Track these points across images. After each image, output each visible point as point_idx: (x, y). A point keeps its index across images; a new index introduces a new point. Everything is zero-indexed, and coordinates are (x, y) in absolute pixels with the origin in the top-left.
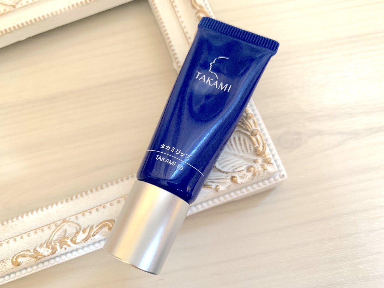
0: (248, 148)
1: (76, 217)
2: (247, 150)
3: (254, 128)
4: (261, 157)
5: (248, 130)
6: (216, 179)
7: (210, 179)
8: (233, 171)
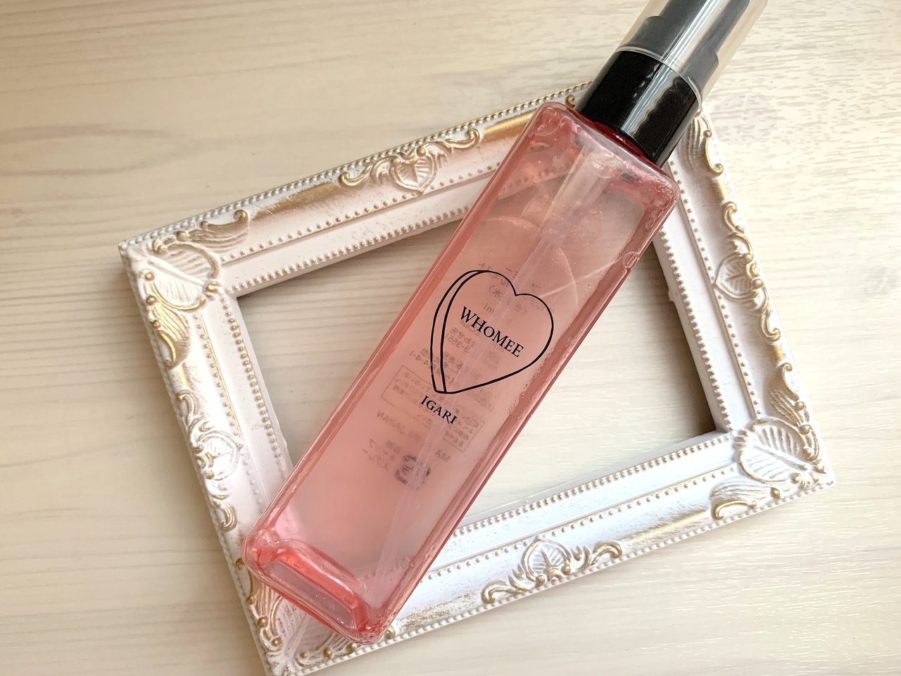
0: (792, 447)
1: (553, 534)
2: (790, 449)
3: (805, 423)
4: (812, 463)
5: (796, 425)
6: (751, 491)
7: (742, 491)
8: (771, 480)
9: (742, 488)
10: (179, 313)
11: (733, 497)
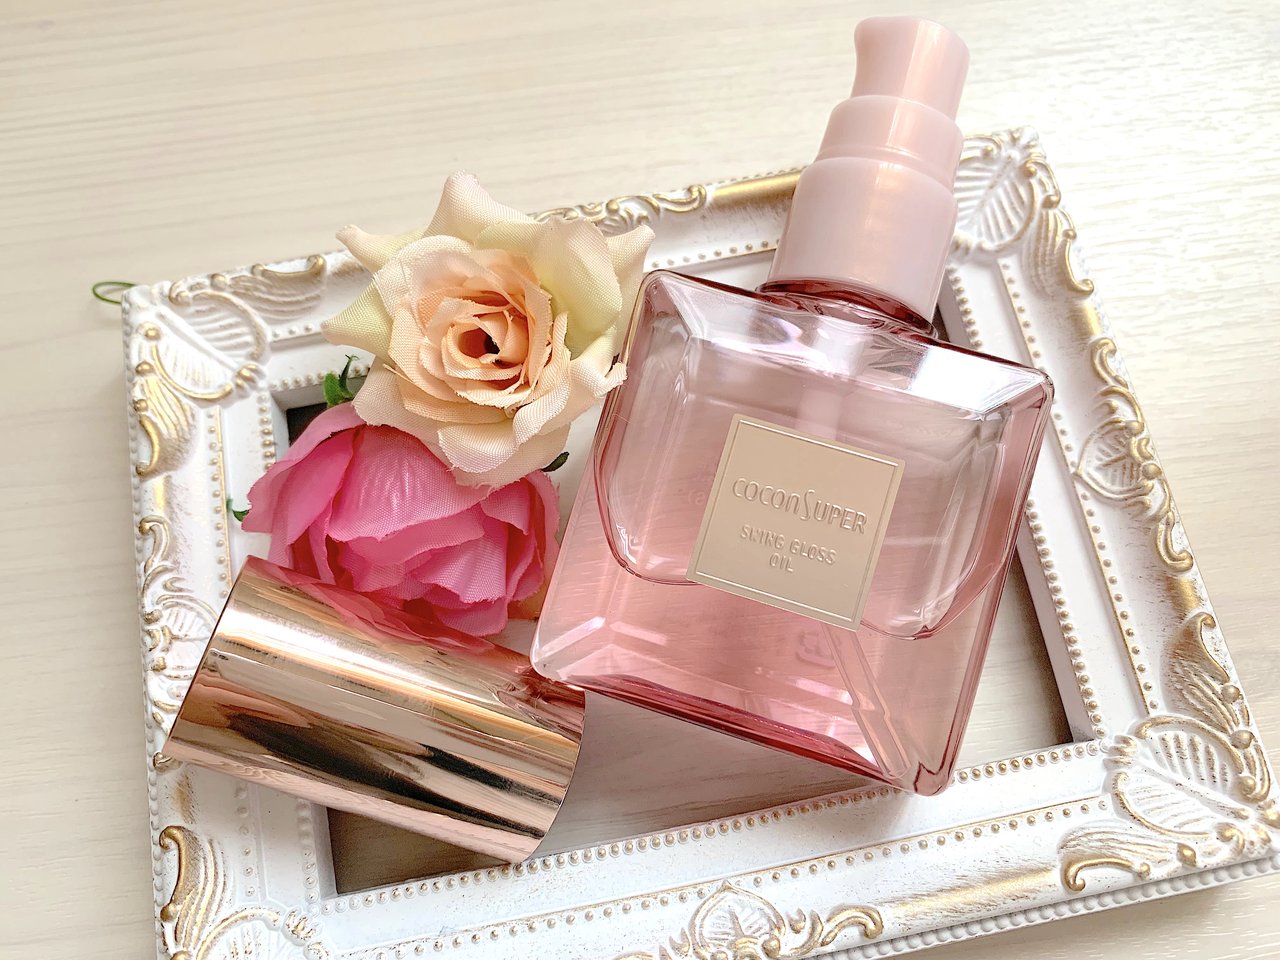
0: (1218, 775)
1: (756, 881)
2: (1214, 778)
3: (1242, 727)
4: (1256, 805)
5: (1224, 730)
6: (1138, 844)
7: (1122, 843)
8: (1177, 829)
9: (1121, 838)
10: (185, 401)
11: (1104, 851)
